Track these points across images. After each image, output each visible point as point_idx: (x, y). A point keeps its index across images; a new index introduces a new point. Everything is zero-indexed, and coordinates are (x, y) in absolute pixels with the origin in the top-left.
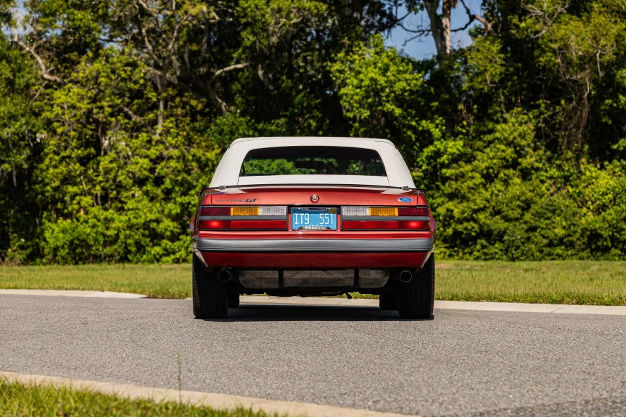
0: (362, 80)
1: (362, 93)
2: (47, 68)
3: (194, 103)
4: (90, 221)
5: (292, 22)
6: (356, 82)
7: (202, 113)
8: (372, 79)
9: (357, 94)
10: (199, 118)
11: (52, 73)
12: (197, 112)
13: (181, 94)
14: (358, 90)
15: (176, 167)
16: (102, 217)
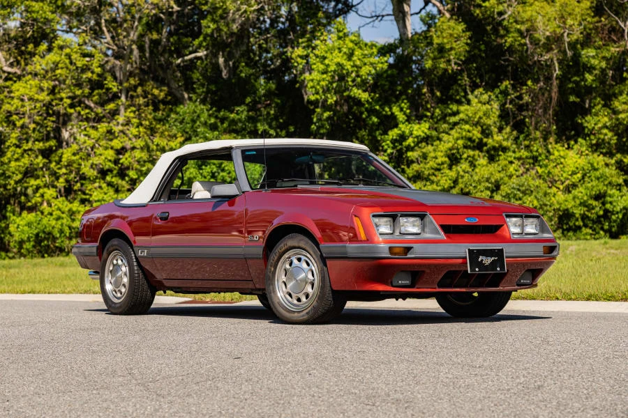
0: (328, 66)
1: (328, 78)
2: (6, 60)
3: (156, 92)
4: (54, 213)
5: (252, 9)
6: (322, 67)
7: (164, 102)
8: (339, 64)
9: (324, 80)
10: (162, 106)
11: (11, 65)
12: (159, 101)
13: (141, 84)
14: (325, 76)
15: (141, 158)
16: (67, 209)
